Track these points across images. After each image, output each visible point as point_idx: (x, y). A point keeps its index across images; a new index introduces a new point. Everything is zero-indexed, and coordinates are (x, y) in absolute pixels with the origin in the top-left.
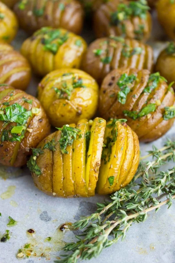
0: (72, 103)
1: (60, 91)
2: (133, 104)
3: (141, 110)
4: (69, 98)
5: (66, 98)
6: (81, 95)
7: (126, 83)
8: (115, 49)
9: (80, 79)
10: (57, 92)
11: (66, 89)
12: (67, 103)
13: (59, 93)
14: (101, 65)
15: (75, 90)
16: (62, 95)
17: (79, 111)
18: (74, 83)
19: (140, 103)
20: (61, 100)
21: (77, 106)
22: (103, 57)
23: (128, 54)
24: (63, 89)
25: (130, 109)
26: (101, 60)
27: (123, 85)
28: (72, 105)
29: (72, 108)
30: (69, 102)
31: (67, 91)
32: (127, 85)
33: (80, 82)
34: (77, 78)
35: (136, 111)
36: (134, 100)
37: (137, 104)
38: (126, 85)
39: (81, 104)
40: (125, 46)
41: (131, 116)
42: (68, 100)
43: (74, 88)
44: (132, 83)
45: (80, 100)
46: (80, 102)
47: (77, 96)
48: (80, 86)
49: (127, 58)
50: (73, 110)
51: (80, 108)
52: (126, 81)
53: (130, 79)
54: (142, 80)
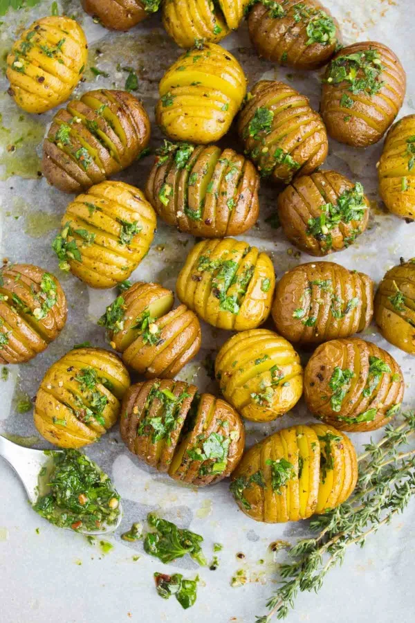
4: (271, 405)
5: (267, 406)
7: (342, 384)
8: (321, 307)
16: (261, 402)
19: (358, 409)
25: (346, 415)
27: (337, 387)
30: (270, 409)
32: (343, 387)
36: (351, 406)
38: (340, 387)
44: (348, 383)
52: (342, 381)
53: (346, 377)
54: (360, 378)
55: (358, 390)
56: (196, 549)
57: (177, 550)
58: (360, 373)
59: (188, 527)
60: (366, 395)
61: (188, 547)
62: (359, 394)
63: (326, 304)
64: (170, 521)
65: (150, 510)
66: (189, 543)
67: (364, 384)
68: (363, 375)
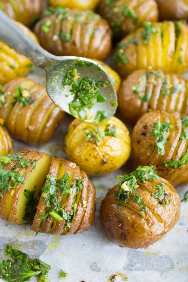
0: (99, 150)
1: (91, 134)
2: (172, 153)
3: (181, 159)
4: (98, 144)
5: (95, 143)
6: (111, 144)
7: (162, 132)
8: (155, 87)
9: (114, 127)
10: (87, 135)
11: (98, 134)
12: (95, 149)
13: (89, 136)
14: (139, 102)
15: (106, 138)
16: (92, 139)
17: (105, 160)
18: (107, 130)
19: (179, 152)
20: (90, 144)
21: (103, 154)
22: (142, 95)
23: (168, 92)
24: (94, 134)
25: (170, 159)
26: (140, 98)
27: (158, 135)
28: (99, 151)
29: (98, 154)
30: (97, 148)
31: (98, 136)
32: (163, 134)
33: (113, 130)
34: (111, 126)
35: (176, 160)
36: (173, 149)
37: (176, 153)
38: (161, 134)
39: (109, 152)
40: (165, 83)
41: (172, 165)
42: (97, 145)
43: (106, 135)
44: (167, 131)
45: (108, 148)
46: (108, 151)
47: (107, 144)
48: (113, 135)
49: (167, 97)
50: (98, 157)
51: (107, 157)
52: (161, 130)
53: (164, 127)
54: (176, 127)
55: (176, 135)
56: (43, 273)
57: (26, 272)
58: (176, 124)
59: (39, 257)
60: (183, 138)
61: (36, 270)
62: (178, 138)
63: (158, 85)
64: (23, 252)
65: (7, 242)
66: (37, 267)
67: (180, 131)
68: (178, 125)
